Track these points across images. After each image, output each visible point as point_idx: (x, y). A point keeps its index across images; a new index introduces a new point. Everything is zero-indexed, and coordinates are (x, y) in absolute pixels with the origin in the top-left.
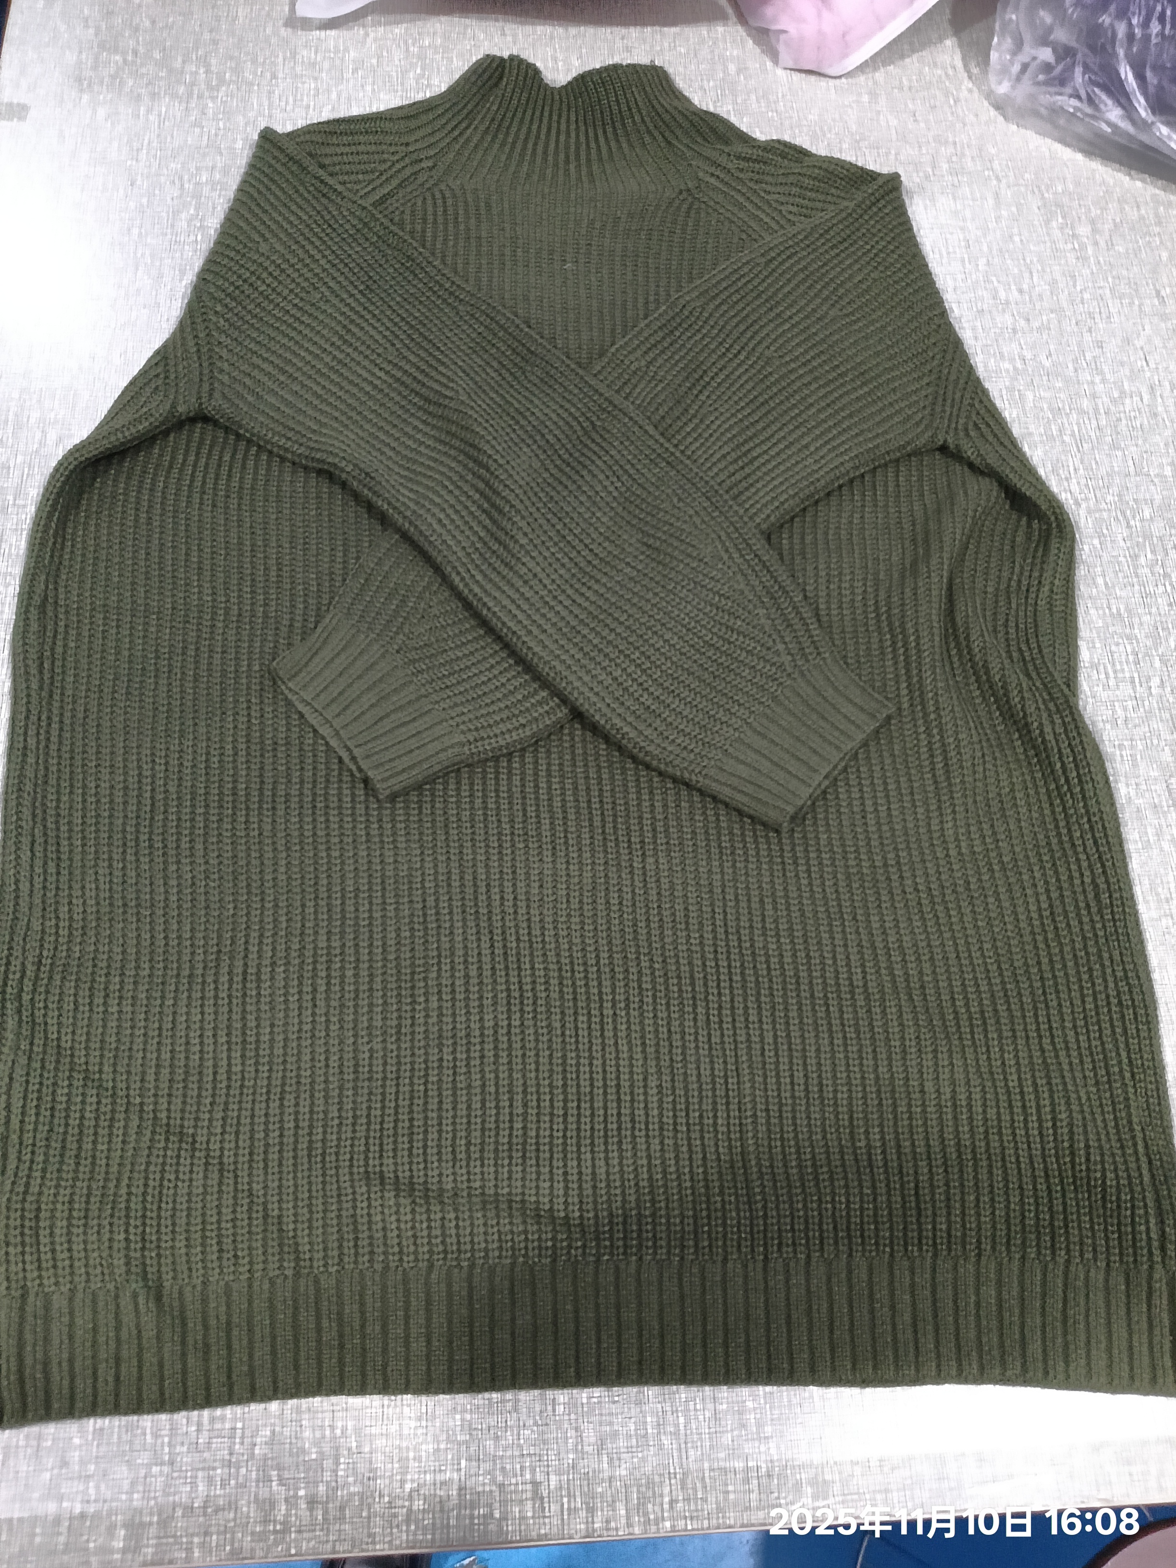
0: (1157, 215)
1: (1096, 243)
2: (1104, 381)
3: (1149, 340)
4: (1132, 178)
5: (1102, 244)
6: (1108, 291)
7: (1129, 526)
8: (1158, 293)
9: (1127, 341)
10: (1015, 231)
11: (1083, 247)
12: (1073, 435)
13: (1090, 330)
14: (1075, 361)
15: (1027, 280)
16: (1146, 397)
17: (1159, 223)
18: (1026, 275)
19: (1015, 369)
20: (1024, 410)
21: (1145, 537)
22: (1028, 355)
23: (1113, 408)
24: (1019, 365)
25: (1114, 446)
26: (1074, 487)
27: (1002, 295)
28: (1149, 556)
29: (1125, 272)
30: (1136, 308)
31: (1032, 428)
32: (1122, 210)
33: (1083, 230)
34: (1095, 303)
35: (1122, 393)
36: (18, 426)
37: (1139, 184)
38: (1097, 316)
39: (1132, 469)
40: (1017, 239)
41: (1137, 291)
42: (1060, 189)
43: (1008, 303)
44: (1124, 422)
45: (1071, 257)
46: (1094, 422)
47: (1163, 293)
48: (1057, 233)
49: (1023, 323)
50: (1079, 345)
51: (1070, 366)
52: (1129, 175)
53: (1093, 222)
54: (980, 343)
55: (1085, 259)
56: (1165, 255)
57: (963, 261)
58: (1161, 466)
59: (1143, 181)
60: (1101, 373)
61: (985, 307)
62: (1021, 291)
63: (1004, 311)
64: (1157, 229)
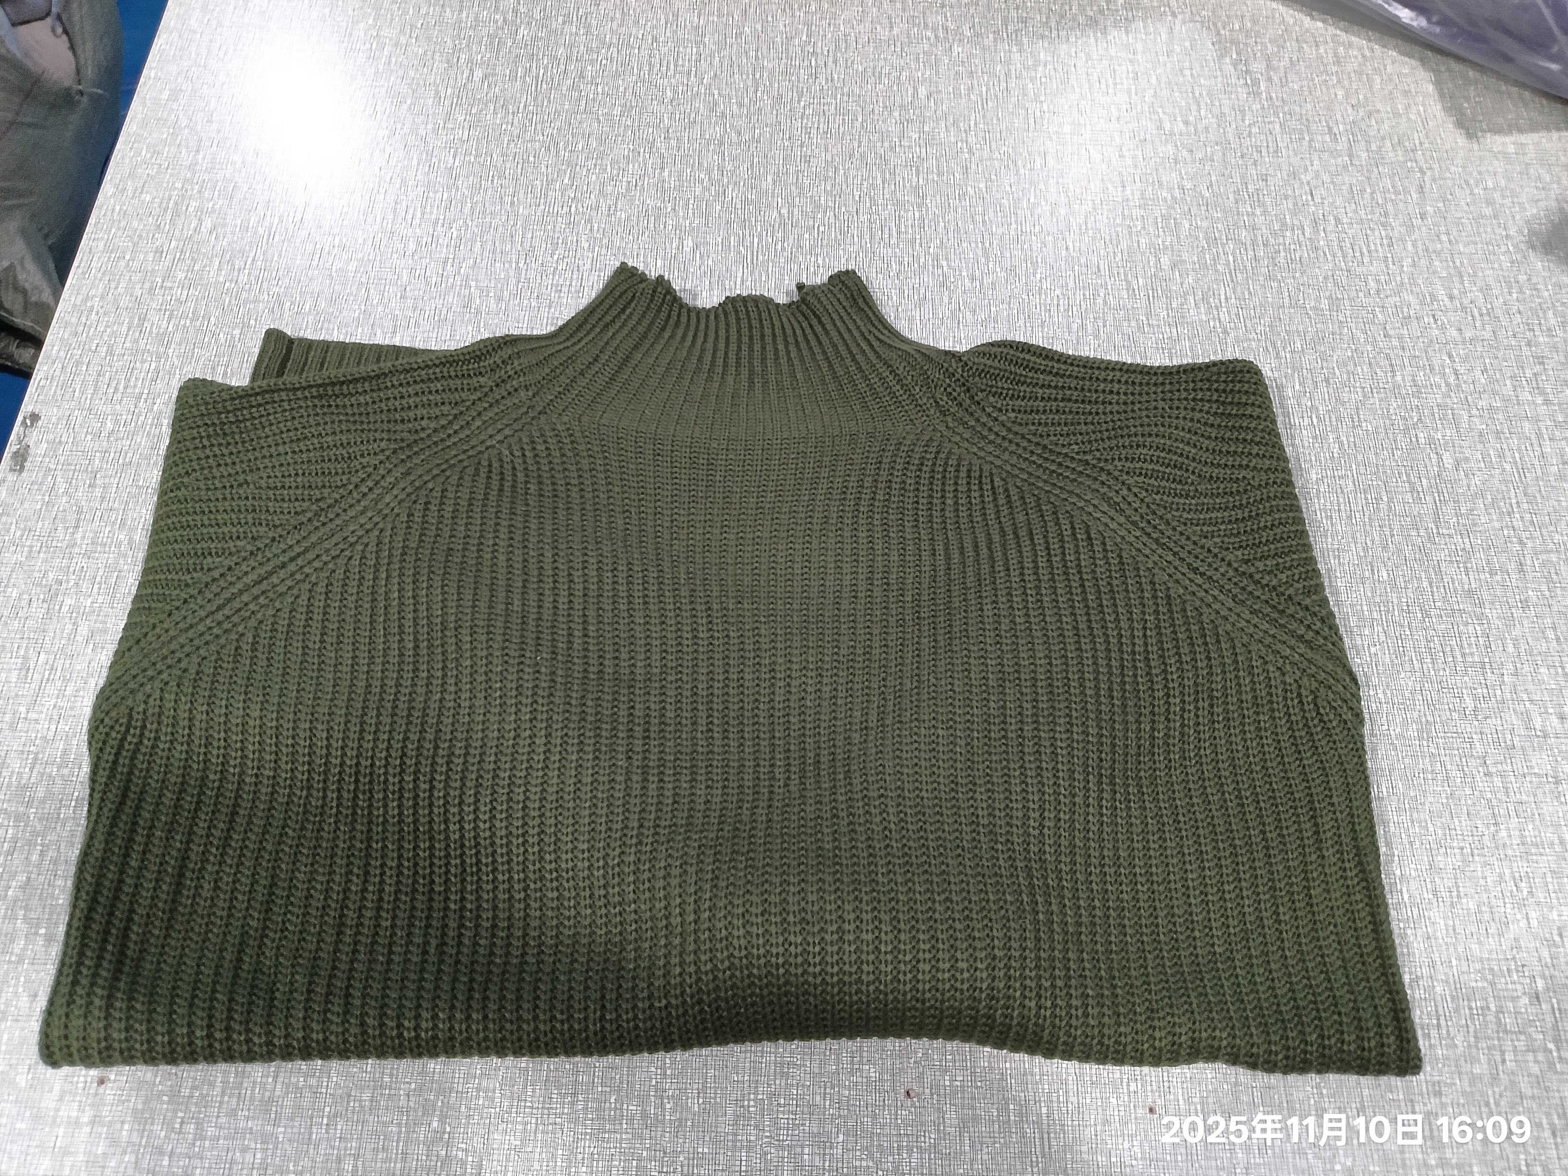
0: (1336, 55)
1: (1270, 79)
2: (1265, 213)
3: (1317, 176)
4: (1313, 18)
5: (1276, 79)
6: (1277, 126)
7: (1278, 356)
8: (1330, 129)
9: (1294, 175)
10: (1187, 65)
11: (1256, 83)
12: (1228, 264)
13: (1255, 163)
14: (1237, 192)
15: (1194, 113)
16: (1308, 230)
17: (1338, 62)
18: (1194, 108)
19: (1173, 198)
20: (1178, 238)
21: (1294, 369)
22: (1188, 185)
23: (1272, 241)
24: (1177, 194)
25: (1269, 277)
26: (1224, 317)
27: (1167, 126)
28: (1297, 387)
29: (1297, 109)
30: (1305, 143)
31: (1185, 256)
32: (1300, 49)
33: (1258, 66)
34: (1263, 137)
35: (1284, 225)
36: (176, 214)
37: (1320, 24)
38: (1264, 150)
39: (1287, 300)
40: (1187, 72)
41: (1308, 127)
42: (1237, 27)
43: (1172, 134)
44: (1282, 254)
45: (1243, 93)
46: (1251, 253)
47: (1335, 130)
48: (1229, 68)
49: (1185, 153)
50: (1243, 177)
51: (1231, 197)
52: (1311, 15)
53: (1268, 60)
54: (1139, 171)
55: (1256, 94)
56: (1341, 93)
57: (1129, 91)
58: (1318, 299)
59: (1324, 21)
60: (1263, 205)
61: (1148, 137)
62: (1186, 123)
63: (1167, 141)
64: (1335, 69)
